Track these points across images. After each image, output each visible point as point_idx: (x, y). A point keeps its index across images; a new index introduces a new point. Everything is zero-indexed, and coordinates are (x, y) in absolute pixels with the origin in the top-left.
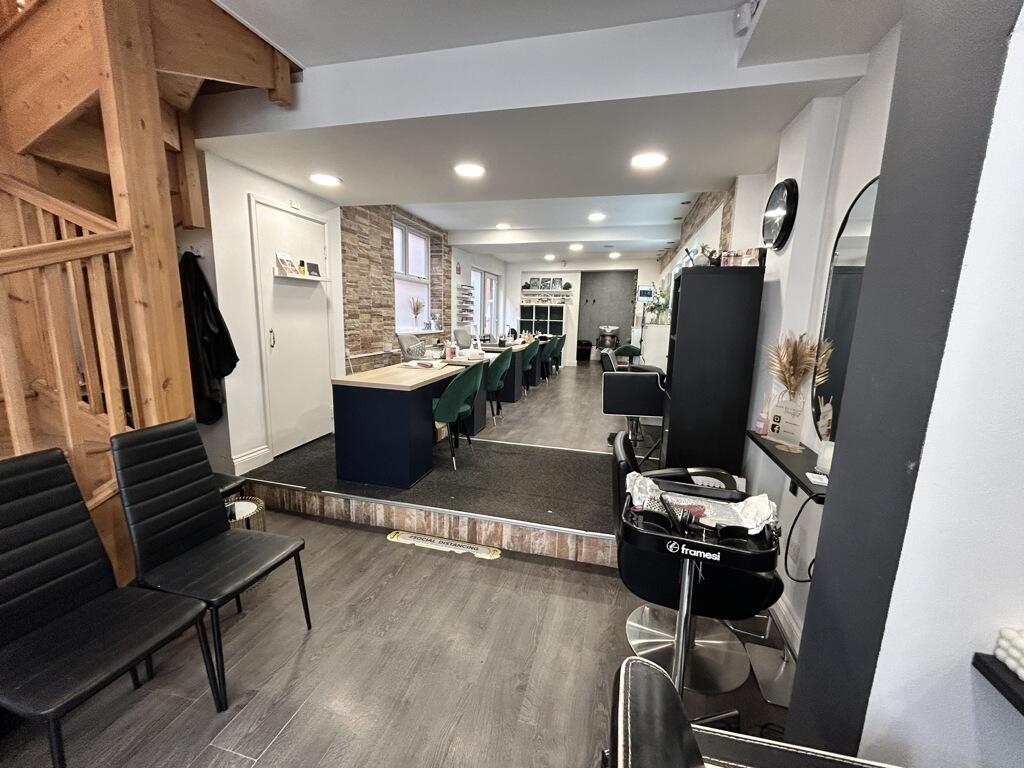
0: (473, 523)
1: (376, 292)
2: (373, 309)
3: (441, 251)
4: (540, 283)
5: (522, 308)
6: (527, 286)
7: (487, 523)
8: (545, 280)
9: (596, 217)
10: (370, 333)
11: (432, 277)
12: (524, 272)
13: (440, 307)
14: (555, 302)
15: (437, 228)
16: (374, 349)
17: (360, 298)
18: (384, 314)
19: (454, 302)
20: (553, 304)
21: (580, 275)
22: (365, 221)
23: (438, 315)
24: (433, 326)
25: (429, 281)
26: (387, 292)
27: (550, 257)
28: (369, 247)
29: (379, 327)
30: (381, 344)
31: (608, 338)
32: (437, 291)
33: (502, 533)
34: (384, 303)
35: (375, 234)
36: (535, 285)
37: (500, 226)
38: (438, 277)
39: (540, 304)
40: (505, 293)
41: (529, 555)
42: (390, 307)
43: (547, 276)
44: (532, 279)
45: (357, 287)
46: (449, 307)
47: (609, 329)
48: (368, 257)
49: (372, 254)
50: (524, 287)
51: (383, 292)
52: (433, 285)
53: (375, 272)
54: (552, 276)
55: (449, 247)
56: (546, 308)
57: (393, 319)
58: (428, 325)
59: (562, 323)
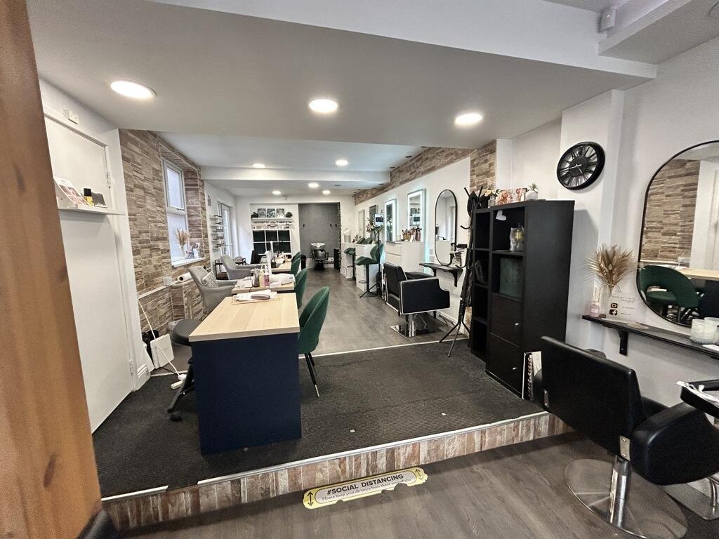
0: (391, 452)
1: (153, 225)
2: (152, 243)
3: (197, 185)
4: (266, 213)
5: (255, 233)
6: (255, 215)
7: (403, 447)
8: (270, 211)
9: (342, 163)
10: (152, 270)
11: (188, 208)
12: (251, 204)
13: (200, 236)
14: (282, 228)
15: (193, 164)
16: (156, 284)
17: (140, 232)
18: (161, 247)
19: (210, 231)
20: (280, 229)
21: (297, 206)
22: (136, 149)
23: (199, 244)
24: (196, 254)
25: (185, 213)
26: (162, 225)
27: (277, 193)
28: (142, 178)
29: (158, 261)
30: (160, 279)
31: (320, 252)
32: (195, 221)
33: (419, 451)
34: (160, 236)
35: (147, 164)
36: (262, 215)
37: (256, 165)
38: (195, 209)
39: (270, 229)
40: (237, 220)
41: (444, 462)
42: (165, 239)
43: (272, 207)
44: (258, 209)
45: (135, 220)
46: (206, 236)
47: (319, 245)
48: (143, 188)
49: (146, 184)
50: (253, 216)
51: (159, 225)
52: (189, 216)
53: (150, 204)
54: (276, 207)
55: (202, 181)
56: (276, 232)
57: (168, 251)
58: (192, 254)
59: (289, 243)
